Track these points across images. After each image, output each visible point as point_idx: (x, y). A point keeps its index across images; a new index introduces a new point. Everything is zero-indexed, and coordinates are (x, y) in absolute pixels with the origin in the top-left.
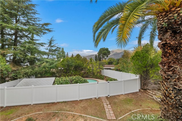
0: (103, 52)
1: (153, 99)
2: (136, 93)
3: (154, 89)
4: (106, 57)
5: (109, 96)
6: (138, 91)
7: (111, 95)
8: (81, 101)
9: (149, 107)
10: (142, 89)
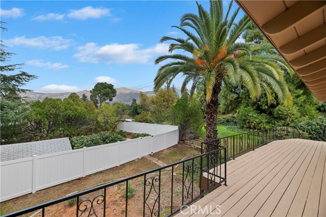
0: (102, 91)
1: (192, 147)
2: (176, 145)
3: (190, 139)
4: (108, 101)
5: (152, 154)
6: (177, 143)
7: (154, 152)
8: (123, 166)
9: (191, 154)
10: (181, 140)
